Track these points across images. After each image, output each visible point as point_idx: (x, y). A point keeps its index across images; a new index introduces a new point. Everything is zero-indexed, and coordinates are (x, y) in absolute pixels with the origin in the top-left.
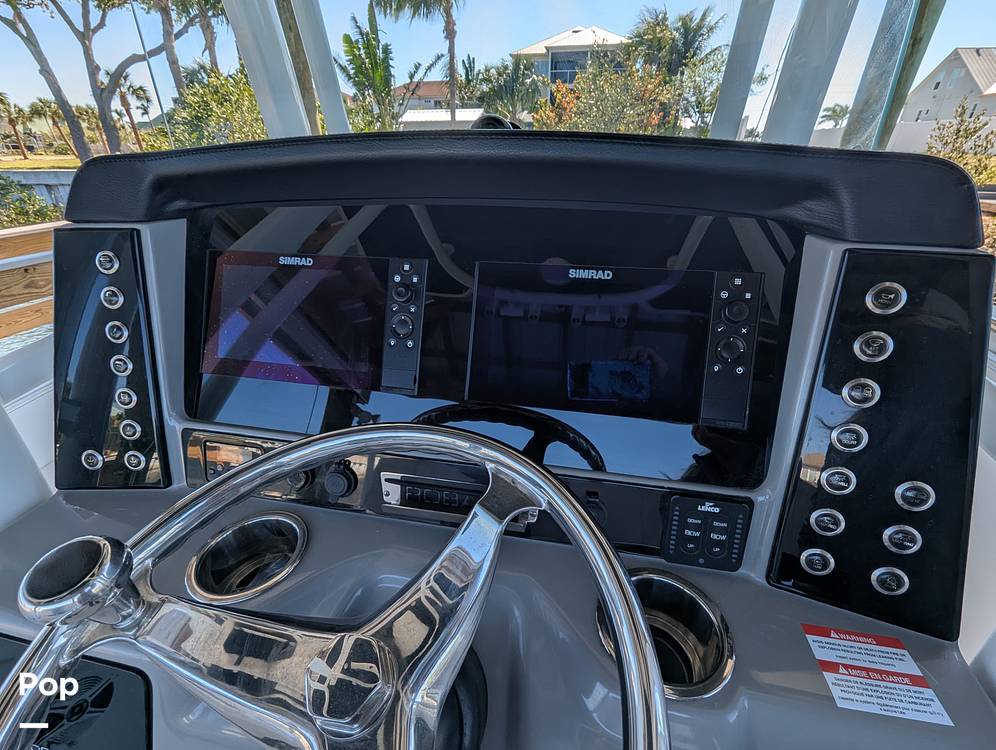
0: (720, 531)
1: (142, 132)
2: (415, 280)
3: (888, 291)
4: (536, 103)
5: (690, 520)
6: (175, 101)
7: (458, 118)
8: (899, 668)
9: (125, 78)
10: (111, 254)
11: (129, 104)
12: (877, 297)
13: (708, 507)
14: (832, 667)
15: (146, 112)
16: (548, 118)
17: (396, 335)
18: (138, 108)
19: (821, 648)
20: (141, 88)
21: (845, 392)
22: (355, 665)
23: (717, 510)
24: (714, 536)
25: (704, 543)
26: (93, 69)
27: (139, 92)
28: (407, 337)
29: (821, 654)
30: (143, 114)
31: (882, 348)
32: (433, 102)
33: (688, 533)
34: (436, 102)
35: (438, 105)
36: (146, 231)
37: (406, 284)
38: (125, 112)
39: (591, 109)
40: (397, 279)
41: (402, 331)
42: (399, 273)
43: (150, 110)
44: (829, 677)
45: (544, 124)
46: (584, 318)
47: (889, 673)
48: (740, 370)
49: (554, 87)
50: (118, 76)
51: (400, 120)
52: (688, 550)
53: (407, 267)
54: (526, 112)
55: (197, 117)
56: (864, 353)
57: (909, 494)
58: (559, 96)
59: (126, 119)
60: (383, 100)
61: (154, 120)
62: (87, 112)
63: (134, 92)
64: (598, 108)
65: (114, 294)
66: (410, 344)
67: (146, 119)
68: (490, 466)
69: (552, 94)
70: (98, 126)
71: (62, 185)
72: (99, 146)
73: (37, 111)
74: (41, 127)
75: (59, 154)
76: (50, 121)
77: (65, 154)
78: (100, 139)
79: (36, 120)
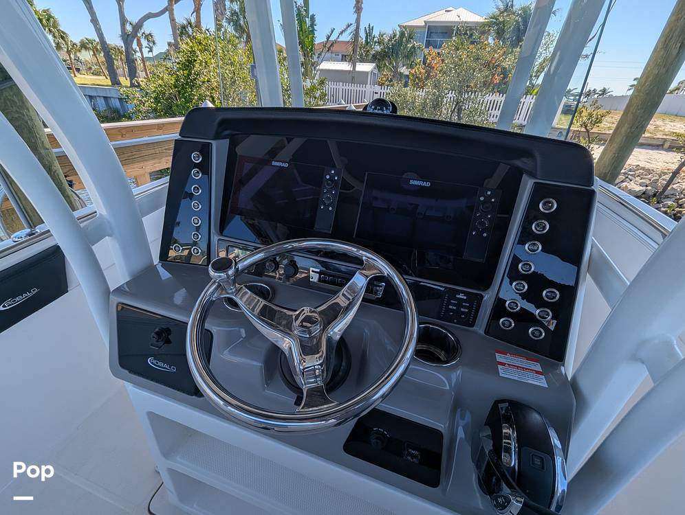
0: (465, 307)
1: (148, 63)
2: (336, 178)
3: (550, 202)
4: (413, 62)
5: (452, 301)
6: (169, 44)
7: (357, 69)
8: (533, 368)
9: (142, 28)
10: (198, 153)
11: (142, 45)
12: (544, 204)
13: (461, 296)
14: (503, 364)
15: (151, 50)
16: (420, 73)
17: (324, 204)
18: (146, 47)
19: (499, 358)
20: (150, 35)
21: (527, 246)
22: (304, 324)
23: (465, 298)
24: (462, 310)
25: (457, 312)
26: (124, 21)
27: (149, 37)
28: (329, 205)
29: (499, 359)
30: (149, 52)
31: (544, 228)
32: (340, 56)
33: (451, 307)
34: (343, 56)
35: (344, 58)
36: (214, 143)
37: (332, 179)
38: (138, 49)
39: (451, 71)
40: (328, 177)
41: (327, 202)
42: (329, 174)
43: (154, 49)
44: (500, 367)
45: (417, 77)
46: (425, 213)
47: (527, 369)
48: (485, 235)
49: (426, 51)
50: (137, 27)
51: (318, 68)
52: (450, 315)
53: (333, 172)
54: (405, 67)
55: (188, 60)
56: (536, 229)
57: (548, 294)
58: (430, 58)
59: (139, 54)
60: (308, 54)
61: (156, 55)
62: (115, 48)
63: (146, 37)
64: (456, 70)
65: (198, 172)
66: (330, 208)
67: (150, 55)
68: (364, 258)
69: (425, 56)
70: (121, 58)
71: (99, 96)
72: (120, 71)
73: (84, 46)
74: (86, 56)
75: (96, 75)
76: (92, 53)
77: (99, 75)
78: (121, 67)
79: (83, 51)
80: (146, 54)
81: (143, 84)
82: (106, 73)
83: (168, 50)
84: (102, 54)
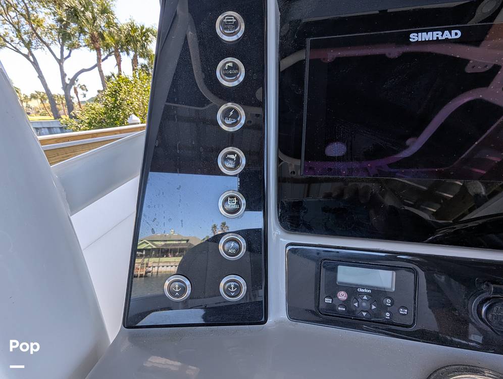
1: (82, 105)
6: (99, 91)
9: (77, 81)
10: (234, 14)
11: (78, 93)
15: (85, 96)
18: (81, 94)
20: (84, 85)
26: (63, 76)
27: (83, 88)
30: (83, 97)
50: (73, 80)
59: (76, 99)
61: (89, 100)
62: (57, 96)
63: (81, 87)
67: (85, 99)
70: (62, 103)
71: (44, 128)
72: (61, 112)
73: (33, 97)
74: (35, 103)
75: (43, 115)
76: (40, 101)
77: (45, 115)
78: (62, 108)
79: (33, 99)
80: (82, 99)
81: (79, 115)
82: (51, 113)
83: (97, 95)
84: (47, 101)
